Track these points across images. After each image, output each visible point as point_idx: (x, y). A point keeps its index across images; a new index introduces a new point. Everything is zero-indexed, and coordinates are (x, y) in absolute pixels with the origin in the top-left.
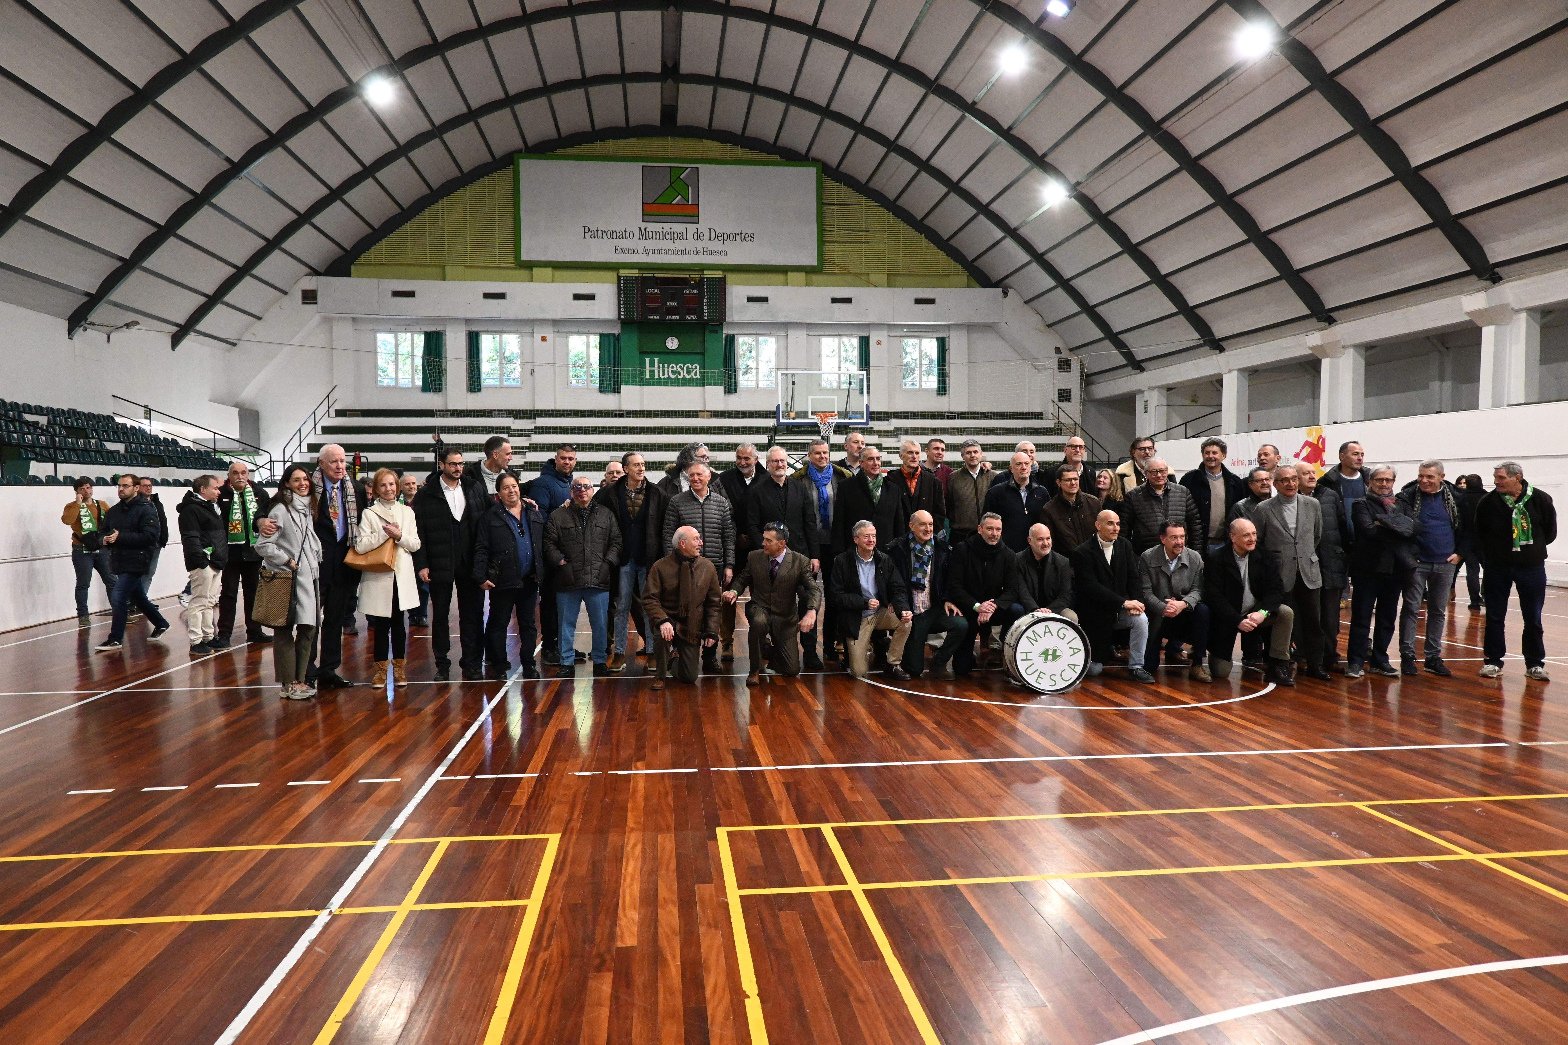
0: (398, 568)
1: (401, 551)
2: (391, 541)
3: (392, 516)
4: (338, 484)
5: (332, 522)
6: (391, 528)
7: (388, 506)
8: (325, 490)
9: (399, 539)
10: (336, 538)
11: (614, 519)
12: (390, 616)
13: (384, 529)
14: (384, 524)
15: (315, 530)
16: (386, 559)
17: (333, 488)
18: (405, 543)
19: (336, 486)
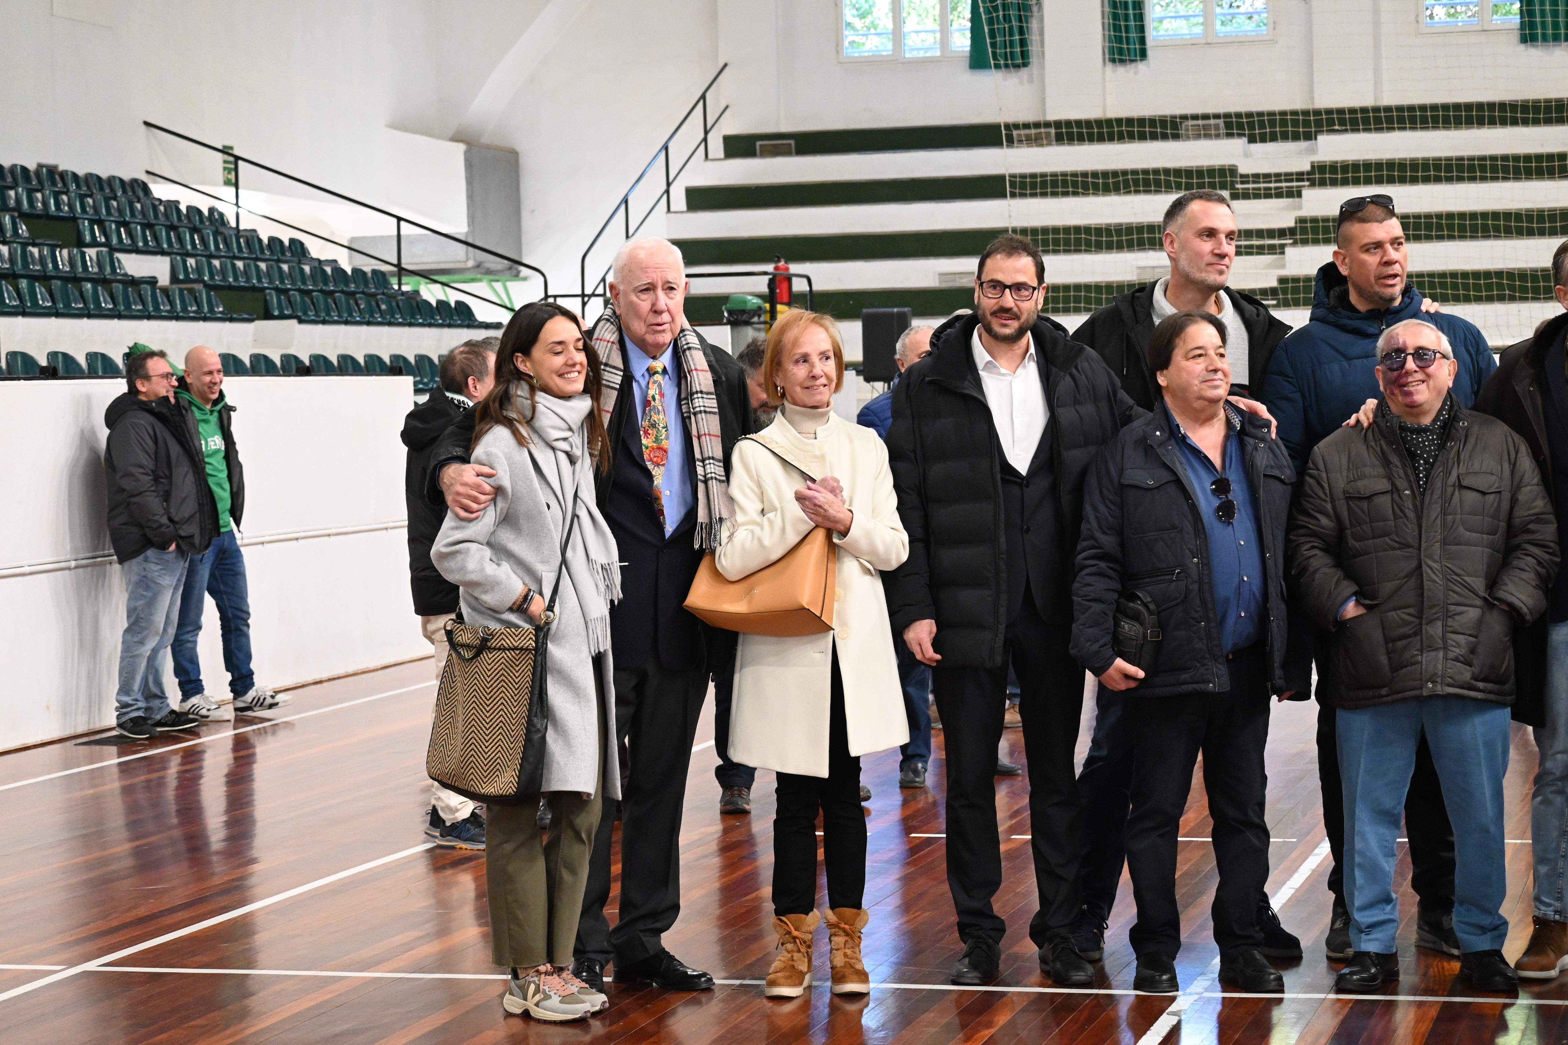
0: (844, 624)
1: (850, 568)
2: (820, 536)
3: (822, 458)
4: (665, 360)
5: (650, 476)
6: (823, 497)
7: (809, 426)
8: (628, 378)
9: (844, 533)
10: (661, 528)
11: (1526, 463)
12: (823, 772)
13: (800, 498)
14: (799, 485)
15: (599, 505)
16: (806, 597)
17: (651, 372)
18: (863, 544)
19: (658, 365)
